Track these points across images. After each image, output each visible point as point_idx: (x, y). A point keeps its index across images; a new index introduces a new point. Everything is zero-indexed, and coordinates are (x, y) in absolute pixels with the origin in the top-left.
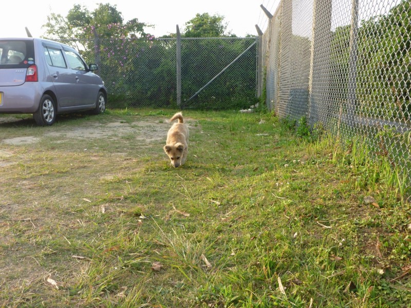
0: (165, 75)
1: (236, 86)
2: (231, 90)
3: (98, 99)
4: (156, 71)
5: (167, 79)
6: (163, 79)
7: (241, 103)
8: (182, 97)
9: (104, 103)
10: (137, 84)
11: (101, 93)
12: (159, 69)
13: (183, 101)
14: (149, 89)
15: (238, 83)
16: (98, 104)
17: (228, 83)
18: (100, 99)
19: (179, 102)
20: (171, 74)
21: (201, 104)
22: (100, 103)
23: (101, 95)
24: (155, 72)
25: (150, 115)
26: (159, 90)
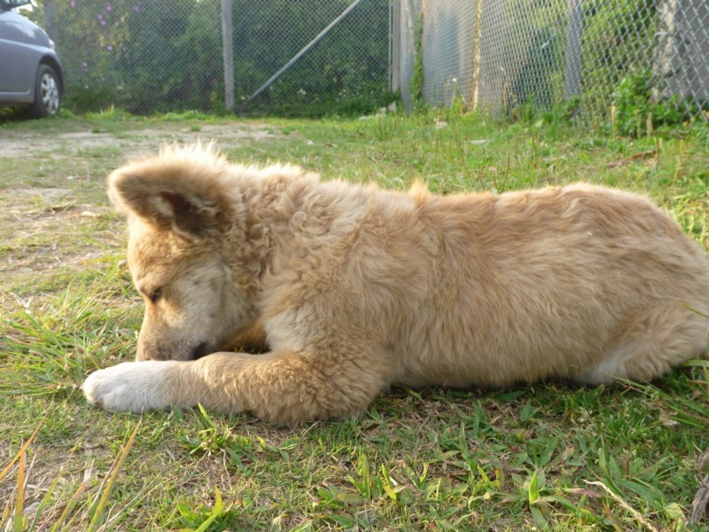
0: (198, 48)
1: (345, 72)
2: (335, 80)
3: (39, 80)
4: (179, 42)
5: (202, 57)
6: (195, 58)
7: (359, 103)
8: (236, 94)
9: (56, 93)
10: (139, 70)
11: (45, 67)
12: (186, 38)
13: (238, 102)
14: (166, 79)
15: (347, 66)
16: (39, 93)
17: (328, 67)
18: (45, 83)
19: (230, 102)
20: (211, 46)
21: (277, 106)
22: (45, 92)
23: (46, 72)
24: (177, 44)
25: (168, 120)
26: (187, 81)
